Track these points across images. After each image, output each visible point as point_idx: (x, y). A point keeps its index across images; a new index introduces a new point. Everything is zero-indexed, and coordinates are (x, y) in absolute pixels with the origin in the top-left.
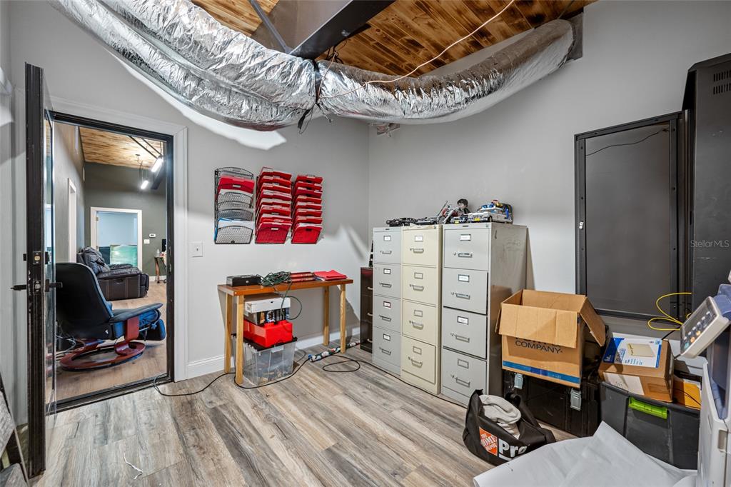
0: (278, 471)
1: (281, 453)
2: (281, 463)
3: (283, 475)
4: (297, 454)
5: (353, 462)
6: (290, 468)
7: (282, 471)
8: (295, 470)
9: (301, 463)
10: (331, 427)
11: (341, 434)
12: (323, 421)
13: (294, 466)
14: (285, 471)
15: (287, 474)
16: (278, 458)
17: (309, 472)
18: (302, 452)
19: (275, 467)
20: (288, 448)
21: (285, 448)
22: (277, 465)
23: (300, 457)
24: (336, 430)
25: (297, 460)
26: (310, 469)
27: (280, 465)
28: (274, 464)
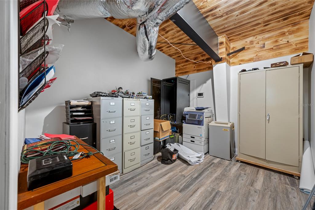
0: (198, 205)
1: (188, 207)
2: (193, 205)
3: (198, 203)
4: (186, 201)
5: (183, 185)
6: (194, 202)
7: (197, 203)
8: (194, 200)
9: (190, 199)
10: (165, 193)
11: (170, 189)
12: (161, 196)
13: (193, 200)
14: (196, 203)
15: (197, 202)
16: (192, 207)
17: (193, 195)
18: (184, 200)
19: (196, 207)
20: (184, 205)
21: (184, 207)
22: (195, 206)
23: (188, 199)
24: (168, 191)
25: (189, 200)
26: (192, 195)
27: (194, 205)
28: (195, 208)
